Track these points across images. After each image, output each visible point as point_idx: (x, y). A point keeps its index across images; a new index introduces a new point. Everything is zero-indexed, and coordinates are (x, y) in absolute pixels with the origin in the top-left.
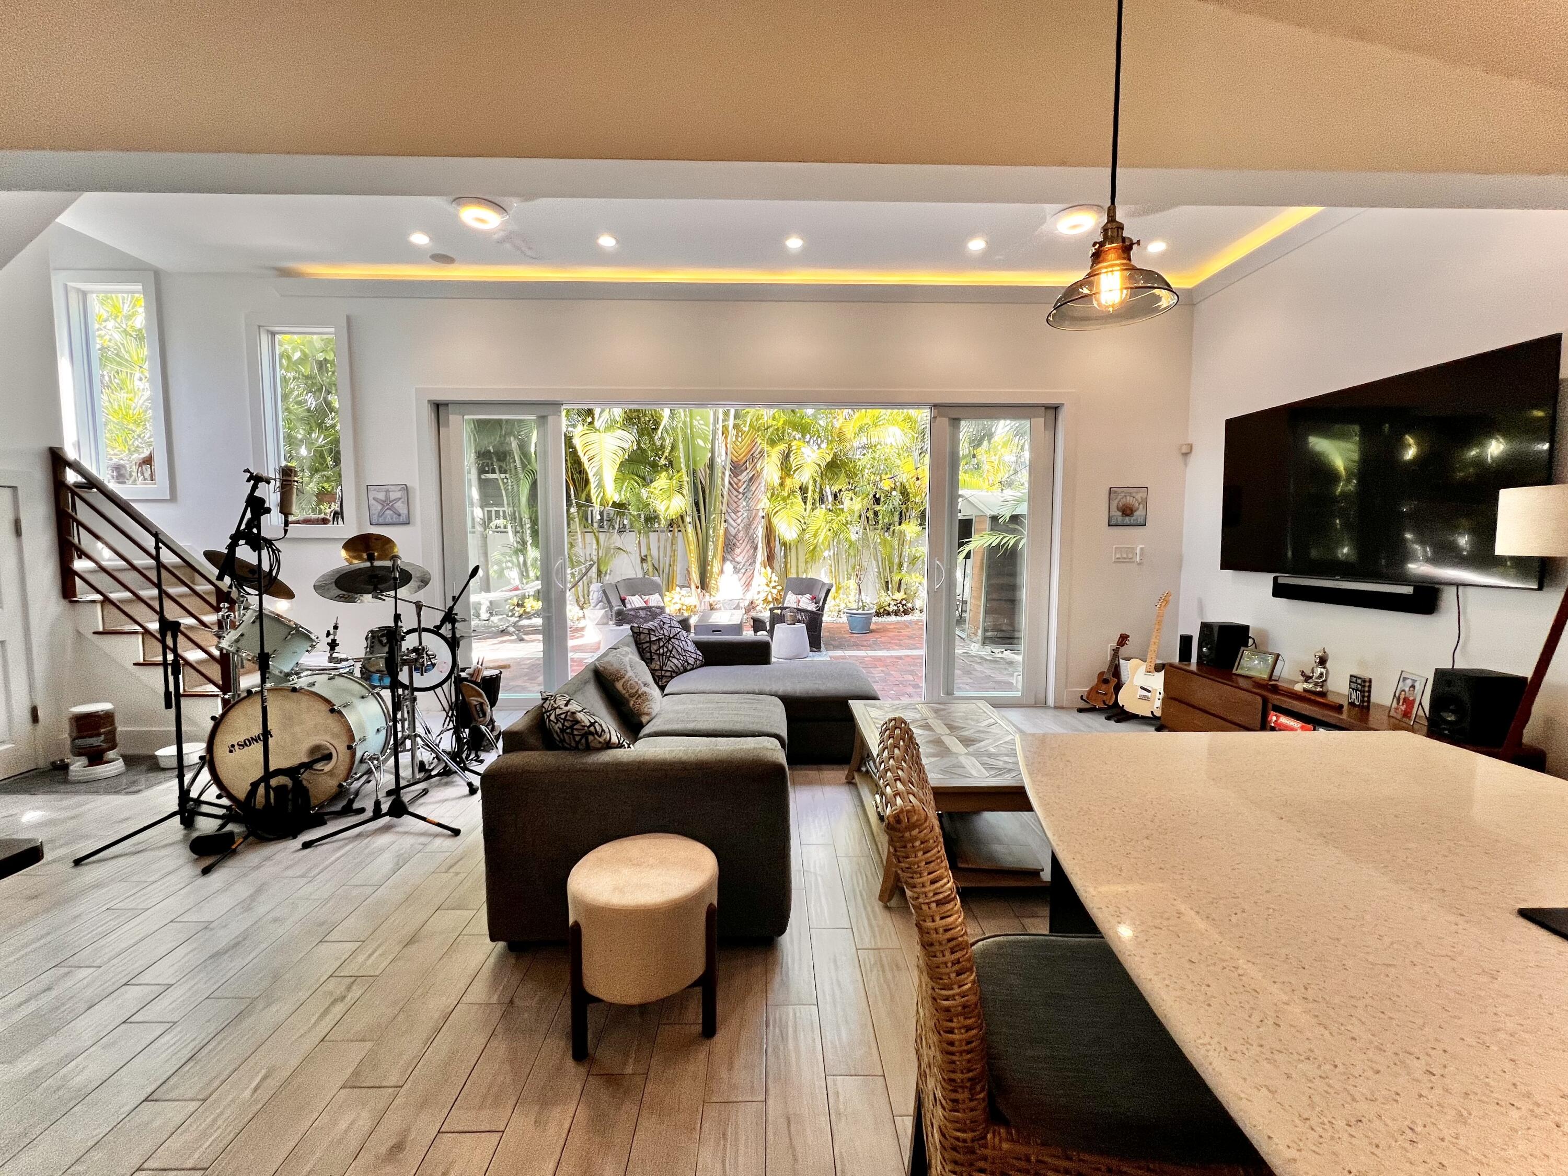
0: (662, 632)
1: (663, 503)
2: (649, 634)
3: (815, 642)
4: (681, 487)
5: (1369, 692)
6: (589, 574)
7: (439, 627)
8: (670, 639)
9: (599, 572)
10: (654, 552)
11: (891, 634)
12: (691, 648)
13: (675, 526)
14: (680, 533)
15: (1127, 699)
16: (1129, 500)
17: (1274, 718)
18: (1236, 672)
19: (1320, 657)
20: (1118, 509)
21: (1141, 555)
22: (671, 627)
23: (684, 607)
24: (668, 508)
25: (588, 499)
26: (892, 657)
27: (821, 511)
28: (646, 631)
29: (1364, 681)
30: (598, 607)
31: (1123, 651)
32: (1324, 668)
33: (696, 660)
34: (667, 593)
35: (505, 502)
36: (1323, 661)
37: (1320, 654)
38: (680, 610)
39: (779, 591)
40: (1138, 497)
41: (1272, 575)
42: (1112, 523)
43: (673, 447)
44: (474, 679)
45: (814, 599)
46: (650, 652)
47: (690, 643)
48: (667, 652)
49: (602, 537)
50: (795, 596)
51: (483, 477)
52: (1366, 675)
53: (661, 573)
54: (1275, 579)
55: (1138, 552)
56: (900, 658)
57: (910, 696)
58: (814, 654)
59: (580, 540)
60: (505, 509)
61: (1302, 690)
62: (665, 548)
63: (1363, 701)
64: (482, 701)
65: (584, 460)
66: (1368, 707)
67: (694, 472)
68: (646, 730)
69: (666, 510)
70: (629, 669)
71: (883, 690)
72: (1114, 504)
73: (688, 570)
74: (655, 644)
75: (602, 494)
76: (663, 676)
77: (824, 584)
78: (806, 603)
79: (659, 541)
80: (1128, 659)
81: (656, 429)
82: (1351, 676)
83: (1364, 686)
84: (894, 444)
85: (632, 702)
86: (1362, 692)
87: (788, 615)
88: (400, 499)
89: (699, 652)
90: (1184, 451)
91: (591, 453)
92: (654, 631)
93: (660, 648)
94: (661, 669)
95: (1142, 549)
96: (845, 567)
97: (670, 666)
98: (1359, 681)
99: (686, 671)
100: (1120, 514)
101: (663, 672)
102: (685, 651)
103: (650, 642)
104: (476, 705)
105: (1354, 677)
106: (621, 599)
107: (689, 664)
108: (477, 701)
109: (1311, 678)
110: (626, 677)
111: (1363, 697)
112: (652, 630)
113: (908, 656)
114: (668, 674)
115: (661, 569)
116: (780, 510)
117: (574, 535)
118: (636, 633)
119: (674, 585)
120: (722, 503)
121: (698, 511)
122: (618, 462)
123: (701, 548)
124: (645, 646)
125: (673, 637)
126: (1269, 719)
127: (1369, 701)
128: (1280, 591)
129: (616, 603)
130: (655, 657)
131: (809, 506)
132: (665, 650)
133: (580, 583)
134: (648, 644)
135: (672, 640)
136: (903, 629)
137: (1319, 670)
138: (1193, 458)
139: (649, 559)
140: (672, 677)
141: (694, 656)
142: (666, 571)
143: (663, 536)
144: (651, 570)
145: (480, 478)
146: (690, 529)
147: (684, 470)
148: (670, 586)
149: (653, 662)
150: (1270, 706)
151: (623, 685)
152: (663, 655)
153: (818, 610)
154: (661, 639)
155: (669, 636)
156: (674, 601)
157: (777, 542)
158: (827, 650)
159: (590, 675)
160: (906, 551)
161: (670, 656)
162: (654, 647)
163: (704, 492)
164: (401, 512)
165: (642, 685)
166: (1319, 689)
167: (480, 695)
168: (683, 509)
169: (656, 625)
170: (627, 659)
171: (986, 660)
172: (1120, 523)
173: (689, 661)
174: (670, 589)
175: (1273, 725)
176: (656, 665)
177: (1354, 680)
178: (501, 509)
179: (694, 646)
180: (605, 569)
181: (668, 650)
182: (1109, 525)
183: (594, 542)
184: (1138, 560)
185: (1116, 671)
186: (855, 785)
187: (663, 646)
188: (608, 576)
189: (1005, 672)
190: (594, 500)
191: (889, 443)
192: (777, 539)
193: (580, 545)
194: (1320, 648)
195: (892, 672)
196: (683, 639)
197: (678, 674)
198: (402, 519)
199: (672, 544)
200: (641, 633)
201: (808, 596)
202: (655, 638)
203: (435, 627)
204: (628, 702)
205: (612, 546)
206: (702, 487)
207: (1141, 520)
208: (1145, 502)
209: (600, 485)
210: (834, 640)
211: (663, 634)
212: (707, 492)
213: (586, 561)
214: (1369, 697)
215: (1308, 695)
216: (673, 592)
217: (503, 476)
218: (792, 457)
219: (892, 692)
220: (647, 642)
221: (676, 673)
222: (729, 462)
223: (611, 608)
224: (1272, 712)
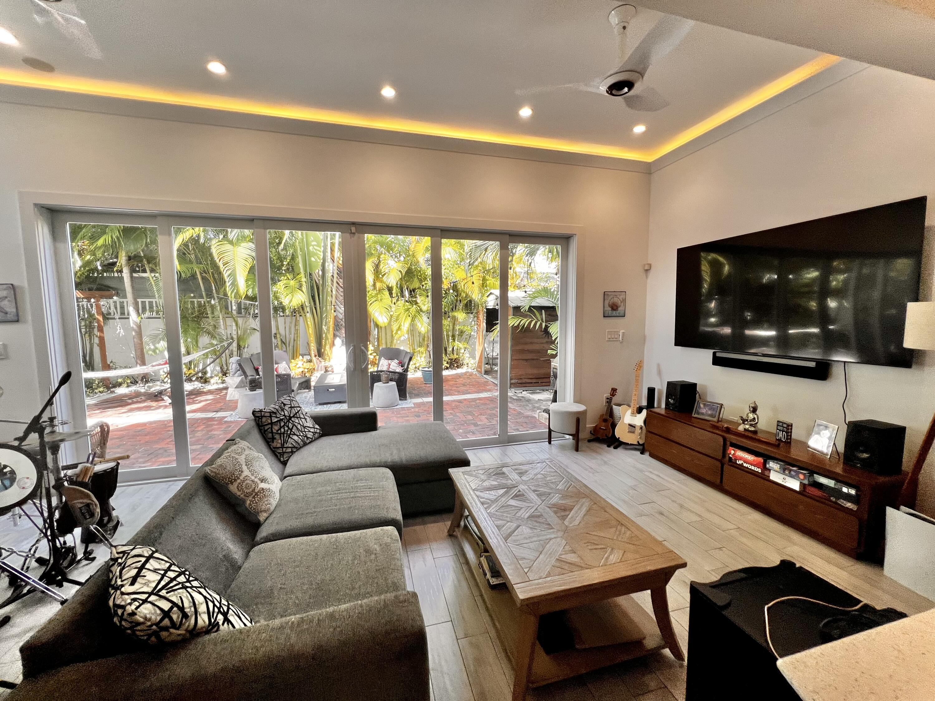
0: (283, 413)
1: (288, 297)
2: (271, 416)
3: (403, 393)
4: (301, 286)
5: (791, 432)
6: (231, 348)
7: (22, 439)
8: (290, 418)
9: (239, 347)
10: (282, 331)
11: (451, 383)
12: (310, 423)
13: (297, 312)
14: (301, 317)
15: (620, 433)
16: (616, 300)
17: (733, 452)
18: (695, 416)
19: (753, 408)
20: (609, 305)
21: (623, 337)
22: (291, 407)
23: (306, 370)
24: (291, 300)
25: (225, 295)
26: (454, 401)
27: (401, 302)
28: (268, 415)
29: (788, 425)
30: (237, 375)
31: (615, 399)
32: (756, 414)
33: (314, 433)
34: (292, 361)
35: (157, 296)
36: (754, 410)
37: (753, 405)
38: (303, 372)
39: (375, 357)
40: (621, 297)
41: (712, 351)
42: (606, 315)
43: (293, 258)
44: (80, 479)
45: (401, 364)
46: (272, 432)
47: (308, 419)
48: (287, 431)
49: (240, 321)
50: (386, 361)
51: (135, 275)
52: (788, 420)
53: (288, 345)
54: (714, 354)
55: (621, 334)
56: (460, 401)
57: (473, 433)
58: (402, 402)
59: (222, 323)
60: (157, 300)
61: (743, 430)
62: (290, 328)
63: (787, 439)
64: (89, 501)
65: (221, 264)
66: (790, 443)
67: (310, 274)
68: (263, 532)
69: (290, 303)
70: (245, 468)
71: (454, 429)
72: (607, 302)
73: (308, 344)
74: (276, 425)
75: (235, 291)
76: (284, 453)
77: (407, 353)
78: (395, 366)
79: (285, 323)
80: (619, 405)
81: (280, 243)
82: (778, 421)
83: (788, 429)
84: (450, 258)
85: (248, 502)
86: (787, 432)
87: (384, 376)
88: (6, 297)
89: (317, 426)
90: (646, 268)
91: (226, 259)
92: (275, 413)
93: (281, 427)
94: (283, 447)
95: (623, 332)
96: (418, 339)
97: (290, 442)
98: (785, 426)
99: (305, 444)
100: (610, 309)
101: (284, 449)
102: (305, 427)
103: (272, 423)
104: (80, 508)
105: (781, 422)
106: (254, 368)
107: (308, 438)
108: (81, 503)
109: (747, 420)
110: (241, 478)
111: (788, 436)
112: (273, 412)
113: (465, 400)
114: (290, 450)
115: (288, 342)
116: (373, 302)
117: (217, 320)
118: (258, 417)
119: (298, 354)
120: (332, 296)
121: (315, 304)
122: (249, 266)
123: (317, 325)
124: (266, 428)
125: (293, 417)
126: (729, 452)
127: (791, 439)
128: (717, 361)
129: (250, 372)
130: (277, 436)
131: (394, 300)
132: (286, 429)
133: (224, 355)
134: (270, 426)
135: (293, 419)
136: (458, 379)
137: (751, 416)
138: (652, 273)
139: (278, 336)
140: (292, 452)
141: (312, 430)
142: (292, 344)
143: (288, 319)
144: (280, 343)
145: (132, 277)
146: (309, 315)
147: (302, 275)
148: (295, 355)
149: (275, 441)
150: (728, 443)
151: (238, 487)
152: (284, 433)
153: (404, 371)
154: (282, 420)
155: (289, 416)
156: (298, 366)
157: (372, 323)
158: (411, 398)
159: (199, 482)
160: (457, 327)
161: (290, 434)
162: (276, 428)
163: (318, 289)
164: (8, 310)
165: (259, 482)
166: (753, 429)
167: (88, 496)
168: (303, 301)
169: (277, 407)
170: (243, 457)
171: (514, 399)
172: (610, 315)
173: (309, 436)
174: (295, 357)
175: (731, 456)
176: (277, 443)
177: (781, 424)
178: (154, 300)
179: (312, 421)
180: (244, 344)
181: (289, 428)
182: (604, 317)
183: (234, 324)
184: (621, 339)
185: (611, 413)
186: (456, 537)
187: (284, 426)
188: (246, 350)
189: (528, 408)
190: (229, 294)
191: (446, 258)
192: (372, 321)
193: (222, 327)
194: (752, 401)
195: (457, 414)
196: (302, 416)
197: (298, 449)
198: (10, 317)
199: (296, 325)
200: (262, 417)
201: (396, 361)
202: (276, 420)
203: (16, 439)
204: (244, 501)
205: (249, 328)
206: (317, 286)
207: (622, 313)
208: (624, 301)
209: (234, 284)
210: (414, 390)
211: (284, 415)
212: (321, 288)
213: (227, 338)
214: (791, 436)
215: (747, 434)
216: (297, 359)
217: (153, 275)
218: (382, 265)
219: (461, 431)
220: (269, 424)
221: (296, 448)
222: (335, 268)
223: (246, 376)
224: (730, 447)
